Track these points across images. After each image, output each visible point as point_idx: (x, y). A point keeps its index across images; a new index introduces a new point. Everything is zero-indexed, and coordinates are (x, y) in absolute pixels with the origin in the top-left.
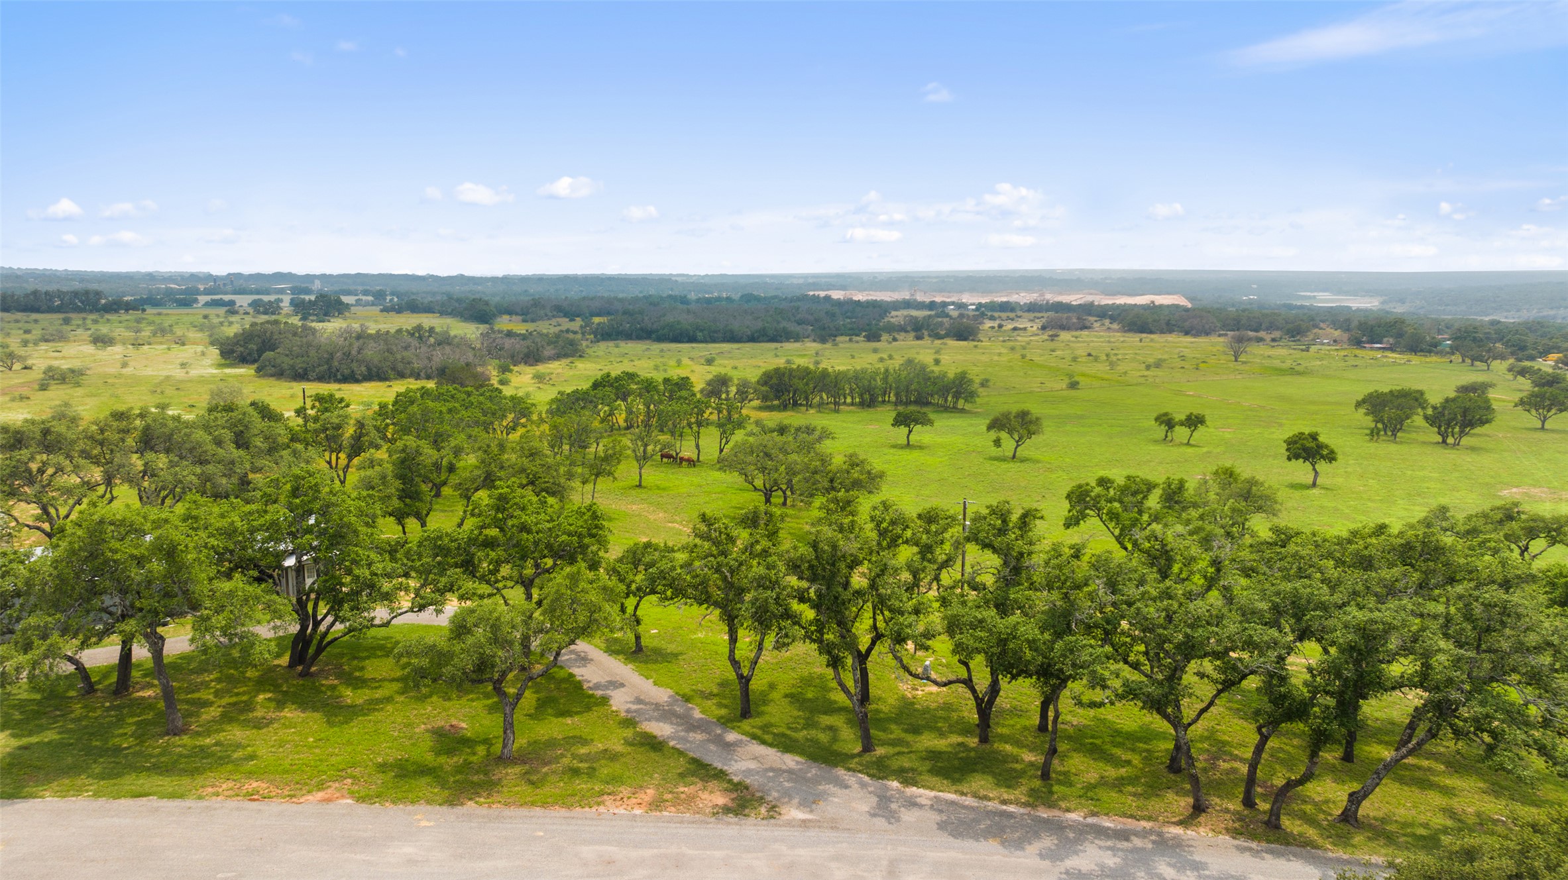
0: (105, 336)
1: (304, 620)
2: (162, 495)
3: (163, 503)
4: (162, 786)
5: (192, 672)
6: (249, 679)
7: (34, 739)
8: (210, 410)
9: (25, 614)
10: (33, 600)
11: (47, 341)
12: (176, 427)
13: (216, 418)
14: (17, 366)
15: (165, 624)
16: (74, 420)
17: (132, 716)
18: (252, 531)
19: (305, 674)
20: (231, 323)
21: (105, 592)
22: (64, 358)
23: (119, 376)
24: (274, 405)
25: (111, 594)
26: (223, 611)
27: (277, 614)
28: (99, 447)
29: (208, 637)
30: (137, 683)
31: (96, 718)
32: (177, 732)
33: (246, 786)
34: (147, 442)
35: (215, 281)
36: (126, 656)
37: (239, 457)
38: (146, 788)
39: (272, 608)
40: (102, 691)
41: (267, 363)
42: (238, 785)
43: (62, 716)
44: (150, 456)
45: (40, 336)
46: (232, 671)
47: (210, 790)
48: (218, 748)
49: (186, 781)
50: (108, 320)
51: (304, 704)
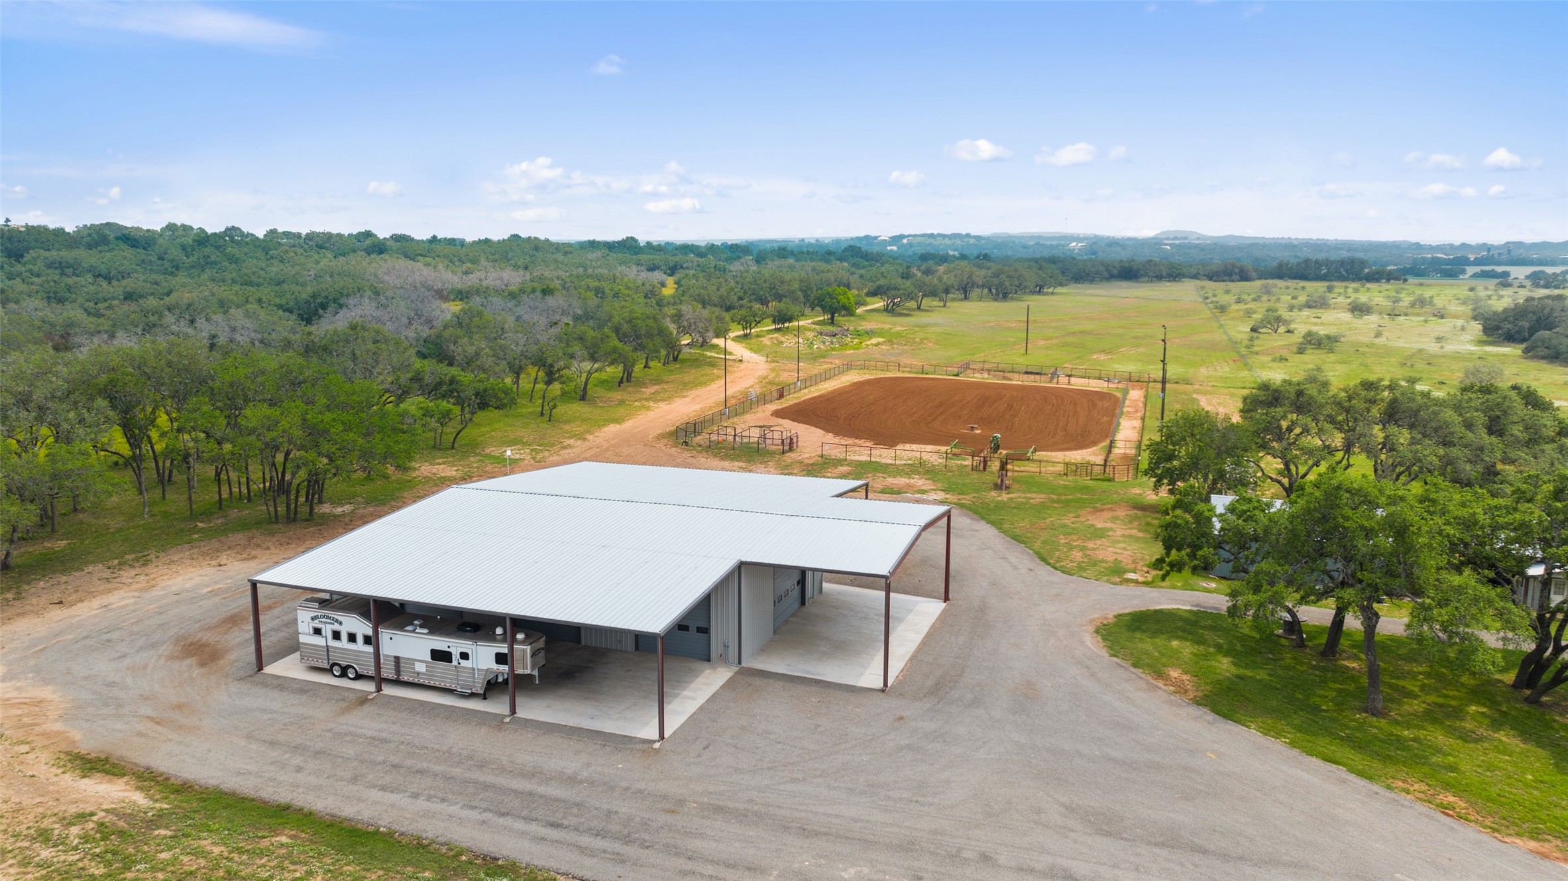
0: (1364, 304)
1: (1543, 640)
2: (1397, 470)
3: (1397, 479)
4: (1352, 760)
5: (1401, 657)
6: (1463, 685)
7: (1249, 673)
8: (1464, 390)
9: (1259, 558)
10: (1267, 547)
11: (1310, 307)
12: (1425, 403)
13: (1470, 399)
14: (1282, 329)
15: (1380, 601)
16: (1325, 385)
17: (1335, 682)
18: (1496, 528)
19: (1533, 701)
20: (1501, 297)
21: (1331, 556)
22: (1322, 324)
23: (1370, 345)
24: (1542, 392)
25: (1336, 559)
26: (1447, 605)
27: (1509, 625)
28: (1344, 414)
29: (1426, 628)
30: (1344, 651)
31: (1302, 672)
32: (1375, 713)
33: (1441, 797)
34: (1392, 415)
35: (1489, 250)
36: (1338, 622)
37: (1491, 444)
38: (1338, 756)
39: (1505, 617)
40: (1311, 648)
41: (1540, 344)
42: (1432, 792)
43: (1274, 660)
44: (1392, 429)
45: (1304, 302)
46: (1444, 670)
47: (1400, 784)
48: (1416, 745)
49: (1377, 764)
50: (1368, 289)
51: (1525, 734)
